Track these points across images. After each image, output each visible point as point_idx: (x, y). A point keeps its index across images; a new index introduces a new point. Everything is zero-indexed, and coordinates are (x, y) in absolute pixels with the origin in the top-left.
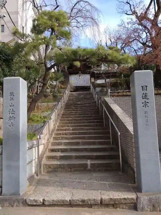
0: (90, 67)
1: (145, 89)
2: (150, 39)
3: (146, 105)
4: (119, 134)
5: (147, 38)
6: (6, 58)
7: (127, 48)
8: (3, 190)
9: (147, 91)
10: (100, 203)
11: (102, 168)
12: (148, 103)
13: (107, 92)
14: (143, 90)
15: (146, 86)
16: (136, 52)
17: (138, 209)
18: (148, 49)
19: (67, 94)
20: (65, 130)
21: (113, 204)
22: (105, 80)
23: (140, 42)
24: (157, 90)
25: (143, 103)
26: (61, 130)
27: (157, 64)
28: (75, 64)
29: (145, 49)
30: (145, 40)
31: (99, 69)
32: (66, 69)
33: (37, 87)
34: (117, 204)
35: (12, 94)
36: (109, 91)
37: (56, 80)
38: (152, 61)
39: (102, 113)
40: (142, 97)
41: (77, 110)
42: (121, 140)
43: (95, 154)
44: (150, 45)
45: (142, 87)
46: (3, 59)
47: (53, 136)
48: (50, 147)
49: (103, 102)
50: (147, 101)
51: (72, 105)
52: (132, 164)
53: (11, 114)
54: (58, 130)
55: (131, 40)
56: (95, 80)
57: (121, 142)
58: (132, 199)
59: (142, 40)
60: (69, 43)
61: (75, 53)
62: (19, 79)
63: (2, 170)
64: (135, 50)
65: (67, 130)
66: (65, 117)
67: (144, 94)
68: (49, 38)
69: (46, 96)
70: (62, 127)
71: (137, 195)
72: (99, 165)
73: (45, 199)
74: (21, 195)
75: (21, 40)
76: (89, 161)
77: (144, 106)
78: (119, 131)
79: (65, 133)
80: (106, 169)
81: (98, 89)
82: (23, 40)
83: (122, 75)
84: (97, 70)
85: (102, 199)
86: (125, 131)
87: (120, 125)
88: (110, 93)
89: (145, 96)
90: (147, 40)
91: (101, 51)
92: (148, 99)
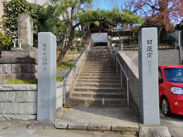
0: (108, 26)
1: (150, 43)
2: (158, 3)
3: (150, 56)
4: (128, 79)
5: (156, 2)
6: (41, 18)
7: (139, 11)
8: (38, 117)
9: (151, 44)
10: (110, 130)
11: (113, 104)
12: (152, 54)
13: (120, 47)
14: (148, 44)
15: (151, 41)
16: (146, 14)
17: (140, 136)
18: (156, 12)
19: (88, 48)
20: (87, 75)
21: (120, 131)
22: (120, 38)
23: (150, 5)
24: (162, 45)
25: (148, 54)
26: (83, 75)
27: (163, 24)
28: (95, 24)
29: (154, 12)
30: (154, 4)
31: (115, 28)
32: (89, 28)
33: (66, 42)
34: (123, 131)
35: (44, 45)
36: (122, 46)
37: (80, 37)
38: (159, 22)
39: (115, 63)
40: (147, 49)
41: (96, 61)
42: (129, 83)
43: (108, 94)
44: (157, 8)
45: (148, 41)
46: (38, 18)
47: (77, 79)
48: (74, 87)
49: (117, 55)
50: (151, 52)
51: (93, 57)
52: (137, 102)
53: (44, 60)
54: (81, 75)
55: (142, 4)
56: (111, 37)
57: (128, 85)
58: (136, 128)
59: (152, 4)
60: (91, 6)
61: (95, 14)
62: (50, 33)
63: (37, 102)
64: (145, 13)
65: (88, 75)
66: (86, 66)
67: (149, 47)
68: (74, 2)
69: (72, 49)
70: (84, 73)
71: (139, 126)
72: (111, 102)
73: (69, 124)
74: (51, 121)
75: (53, 4)
76: (103, 98)
77: (149, 57)
78: (128, 77)
79: (86, 77)
80: (116, 105)
81: (113, 45)
82: (54, 3)
83: (134, 34)
84: (113, 30)
85: (112, 127)
86: (132, 77)
87: (129, 72)
88: (123, 47)
89: (150, 49)
90: (155, 4)
91: (116, 12)
92: (152, 51)
